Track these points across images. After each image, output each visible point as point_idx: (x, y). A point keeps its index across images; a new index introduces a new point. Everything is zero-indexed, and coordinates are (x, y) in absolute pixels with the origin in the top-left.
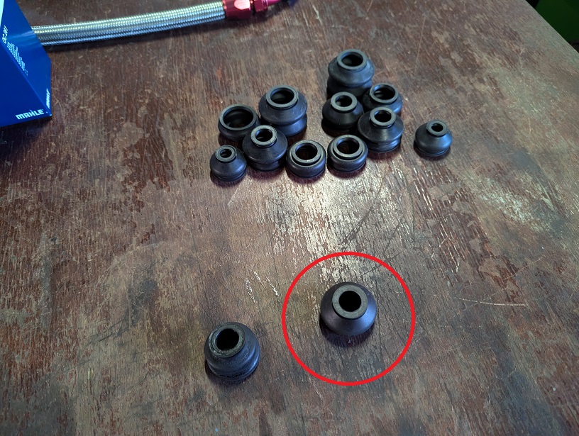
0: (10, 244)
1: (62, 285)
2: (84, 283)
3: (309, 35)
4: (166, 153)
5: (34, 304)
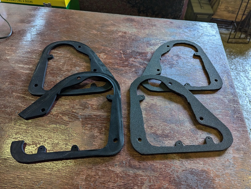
0: (109, 185)
1: (139, 165)
3: (66, 57)
4: (94, 115)
5: (143, 177)
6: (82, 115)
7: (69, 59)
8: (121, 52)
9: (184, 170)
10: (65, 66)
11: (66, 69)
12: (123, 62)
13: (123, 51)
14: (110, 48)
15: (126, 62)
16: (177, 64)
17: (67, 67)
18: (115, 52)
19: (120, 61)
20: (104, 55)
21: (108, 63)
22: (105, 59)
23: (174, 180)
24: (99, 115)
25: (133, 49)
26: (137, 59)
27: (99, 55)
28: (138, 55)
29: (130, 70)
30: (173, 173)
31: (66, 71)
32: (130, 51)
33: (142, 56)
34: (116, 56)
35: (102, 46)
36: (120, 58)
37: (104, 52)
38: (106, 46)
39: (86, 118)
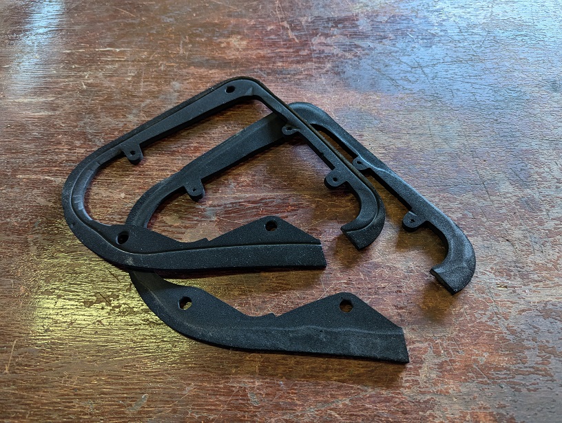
1: (399, 314)
2: (400, 292)
3: (139, 61)
4: (249, 202)
5: (418, 345)
6: (215, 206)
7: (148, 65)
8: (286, 24)
9: (523, 311)
10: (142, 84)
11: (146, 92)
12: (297, 51)
13: (290, 23)
14: (252, 18)
15: (304, 50)
16: (442, 33)
17: (147, 86)
18: (269, 28)
19: (288, 48)
20: (241, 39)
21: (254, 59)
22: (244, 50)
23: (503, 339)
24: (262, 199)
25: (316, 13)
26: (332, 36)
27: (228, 43)
28: (332, 27)
29: (320, 68)
30: (497, 323)
31: (145, 97)
32: (310, 20)
33: (344, 27)
34: (273, 37)
35: (230, 16)
36: (285, 41)
37: (239, 33)
38: (242, 16)
39: (227, 212)
